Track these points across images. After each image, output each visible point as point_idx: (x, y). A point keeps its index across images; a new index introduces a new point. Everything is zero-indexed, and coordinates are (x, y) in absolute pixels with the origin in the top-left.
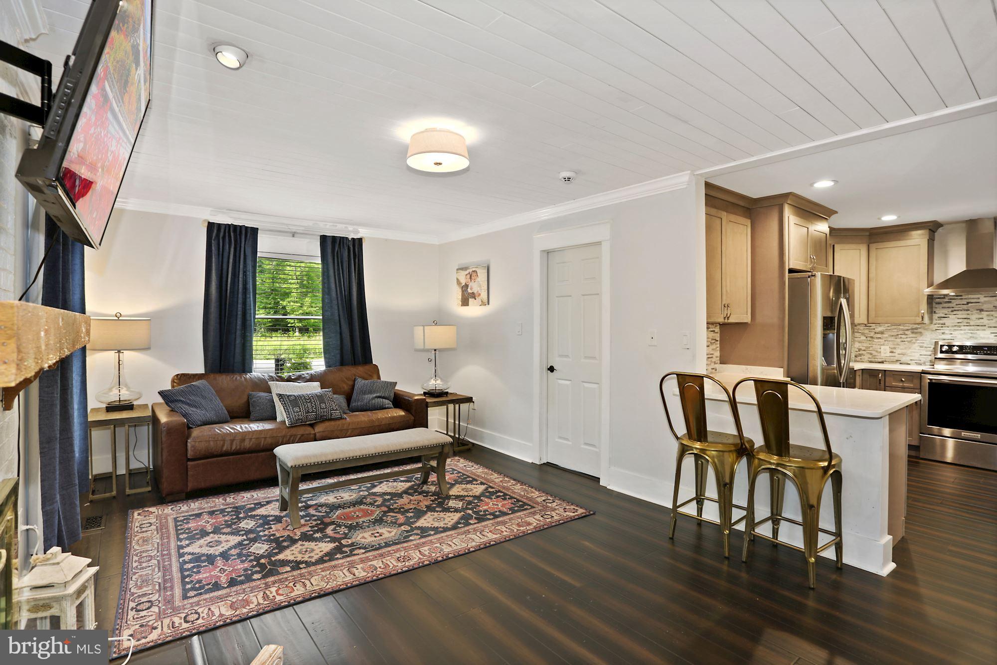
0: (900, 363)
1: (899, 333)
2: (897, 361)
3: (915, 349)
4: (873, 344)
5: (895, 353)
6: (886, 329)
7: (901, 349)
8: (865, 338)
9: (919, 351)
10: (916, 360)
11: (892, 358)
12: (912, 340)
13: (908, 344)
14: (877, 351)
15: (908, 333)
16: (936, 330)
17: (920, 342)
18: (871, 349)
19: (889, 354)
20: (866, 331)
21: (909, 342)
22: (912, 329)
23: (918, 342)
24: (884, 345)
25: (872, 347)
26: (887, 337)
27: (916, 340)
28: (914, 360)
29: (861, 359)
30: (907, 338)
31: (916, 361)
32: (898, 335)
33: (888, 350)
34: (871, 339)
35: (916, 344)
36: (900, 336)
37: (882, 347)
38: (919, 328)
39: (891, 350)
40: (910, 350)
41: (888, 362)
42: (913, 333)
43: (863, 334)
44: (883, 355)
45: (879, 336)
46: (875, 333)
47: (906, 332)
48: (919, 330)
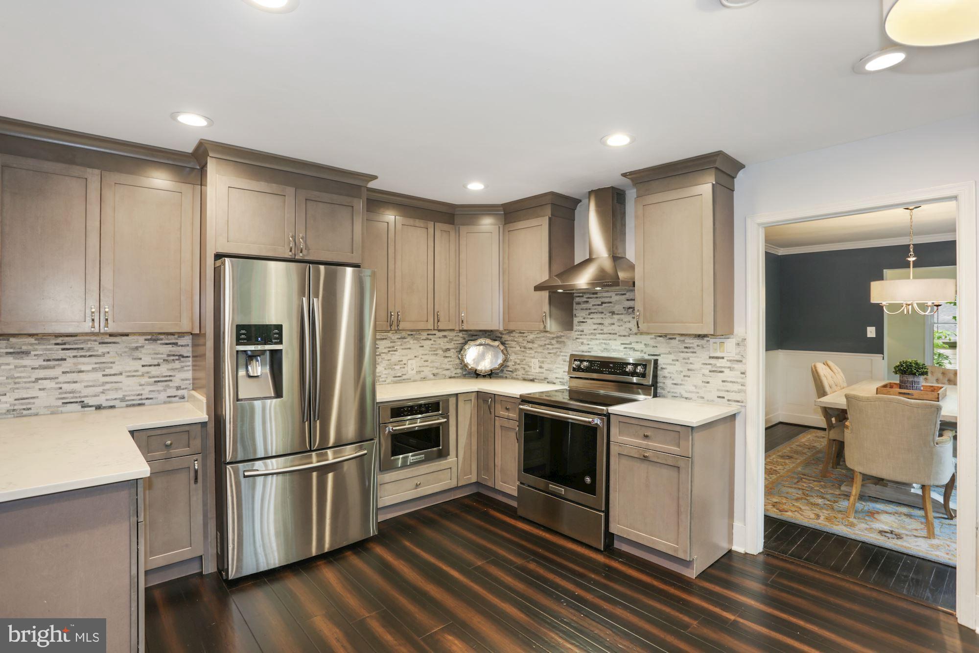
0: (548, 382)
1: (546, 343)
2: (546, 378)
3: (560, 364)
4: (526, 356)
5: (543, 368)
6: (536, 337)
7: (548, 363)
8: (519, 348)
9: (562, 366)
10: (560, 378)
11: (541, 374)
12: (557, 352)
13: (554, 357)
14: (529, 366)
15: (554, 342)
16: (577, 338)
17: (564, 354)
18: (524, 363)
19: (538, 370)
20: (521, 340)
21: (555, 354)
22: (557, 337)
23: (562, 354)
24: (533, 358)
25: (525, 360)
26: (536, 348)
27: (561, 352)
28: (559, 378)
29: (516, 375)
30: (553, 348)
31: (561, 380)
32: (545, 344)
33: (538, 365)
34: (524, 350)
35: (561, 358)
36: (547, 346)
37: (533, 360)
38: (563, 336)
39: (540, 364)
40: (556, 366)
41: (538, 380)
42: (557, 342)
43: (518, 343)
44: (533, 371)
45: (530, 345)
46: (528, 342)
47: (552, 341)
48: (563, 339)
